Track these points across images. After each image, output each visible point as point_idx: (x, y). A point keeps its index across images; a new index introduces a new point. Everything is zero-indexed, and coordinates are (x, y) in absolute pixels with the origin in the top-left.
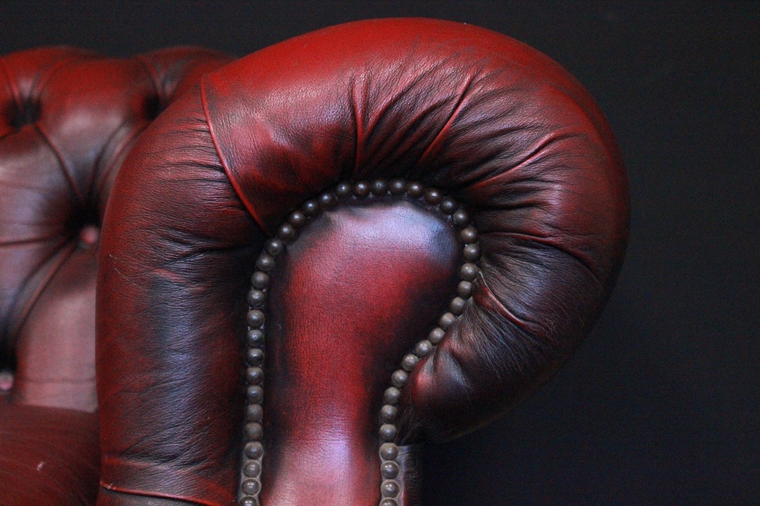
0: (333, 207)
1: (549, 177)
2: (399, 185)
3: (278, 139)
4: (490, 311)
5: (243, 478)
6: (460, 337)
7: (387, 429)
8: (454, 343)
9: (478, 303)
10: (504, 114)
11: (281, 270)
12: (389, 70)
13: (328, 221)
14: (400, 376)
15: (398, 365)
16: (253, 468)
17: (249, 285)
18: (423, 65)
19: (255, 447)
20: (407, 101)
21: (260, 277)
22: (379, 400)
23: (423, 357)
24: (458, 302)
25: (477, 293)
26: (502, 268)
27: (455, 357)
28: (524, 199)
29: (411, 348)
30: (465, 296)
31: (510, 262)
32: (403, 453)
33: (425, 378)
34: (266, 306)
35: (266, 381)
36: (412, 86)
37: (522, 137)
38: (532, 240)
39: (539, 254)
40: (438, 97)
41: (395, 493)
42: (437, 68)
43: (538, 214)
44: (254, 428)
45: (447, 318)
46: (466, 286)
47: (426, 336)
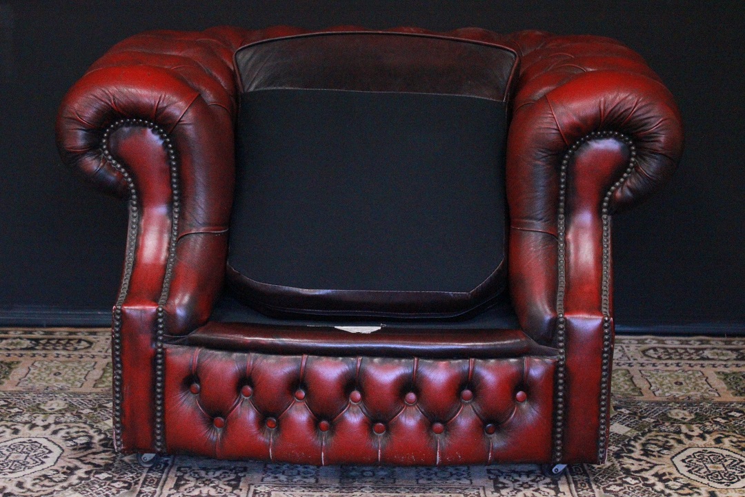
0: (589, 140)
1: (661, 132)
2: (611, 132)
3: (575, 119)
4: (641, 174)
5: (559, 226)
6: (631, 182)
7: (604, 210)
8: (628, 183)
9: (636, 171)
10: (648, 112)
11: (573, 160)
12: (611, 97)
13: (588, 144)
14: (609, 193)
15: (609, 190)
16: (561, 223)
17: (561, 164)
18: (622, 95)
19: (562, 216)
20: (617, 108)
21: (565, 162)
22: (603, 201)
23: (617, 188)
24: (629, 170)
25: (636, 167)
26: (644, 160)
27: (628, 187)
28: (653, 139)
29: (613, 184)
30: (631, 168)
31: (647, 158)
32: (609, 218)
33: (618, 194)
34: (567, 171)
35: (566, 195)
36: (618, 103)
37: (652, 120)
38: (654, 152)
39: (657, 157)
40: (627, 107)
41: (607, 230)
42: (626, 97)
43: (657, 144)
44: (562, 210)
45: (625, 175)
46: (631, 165)
47: (618, 181)
